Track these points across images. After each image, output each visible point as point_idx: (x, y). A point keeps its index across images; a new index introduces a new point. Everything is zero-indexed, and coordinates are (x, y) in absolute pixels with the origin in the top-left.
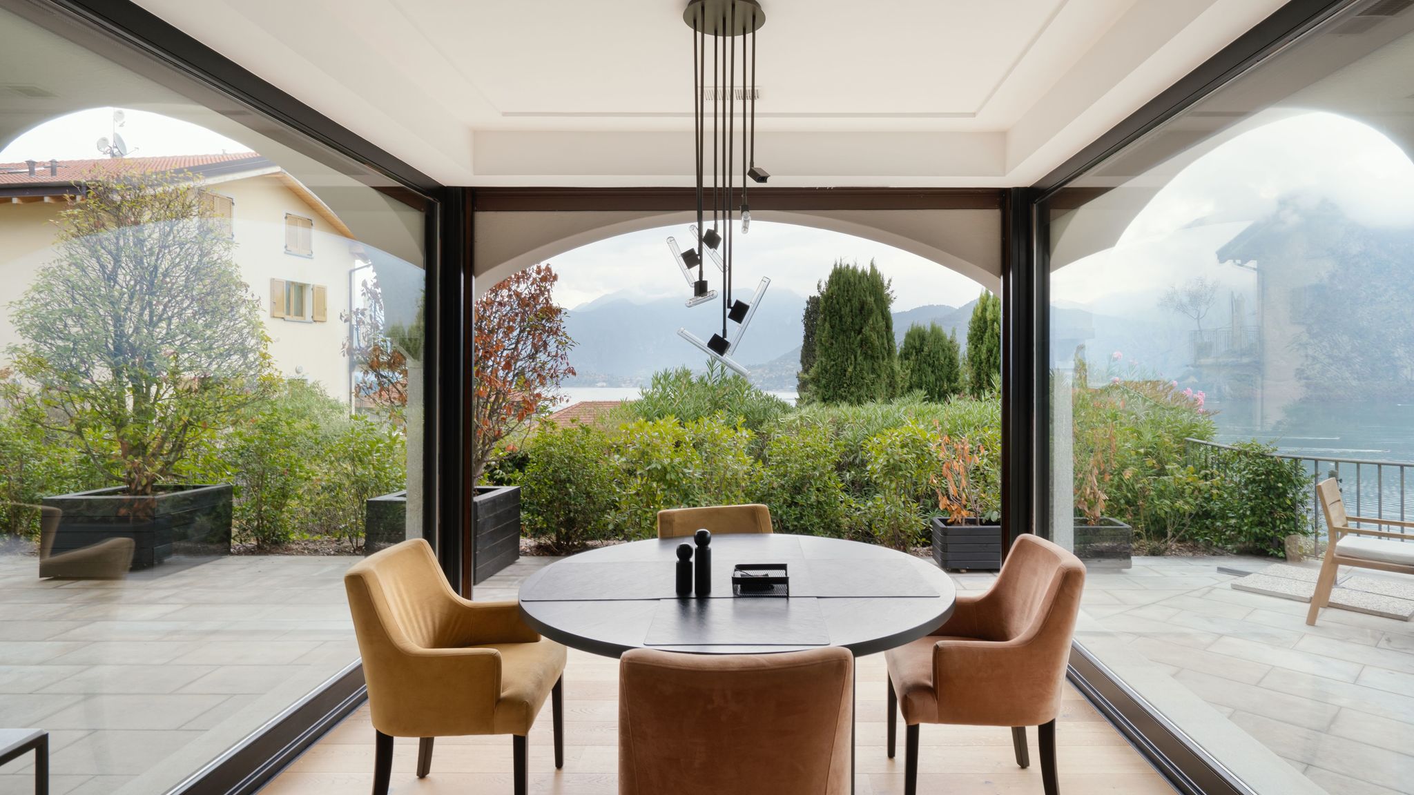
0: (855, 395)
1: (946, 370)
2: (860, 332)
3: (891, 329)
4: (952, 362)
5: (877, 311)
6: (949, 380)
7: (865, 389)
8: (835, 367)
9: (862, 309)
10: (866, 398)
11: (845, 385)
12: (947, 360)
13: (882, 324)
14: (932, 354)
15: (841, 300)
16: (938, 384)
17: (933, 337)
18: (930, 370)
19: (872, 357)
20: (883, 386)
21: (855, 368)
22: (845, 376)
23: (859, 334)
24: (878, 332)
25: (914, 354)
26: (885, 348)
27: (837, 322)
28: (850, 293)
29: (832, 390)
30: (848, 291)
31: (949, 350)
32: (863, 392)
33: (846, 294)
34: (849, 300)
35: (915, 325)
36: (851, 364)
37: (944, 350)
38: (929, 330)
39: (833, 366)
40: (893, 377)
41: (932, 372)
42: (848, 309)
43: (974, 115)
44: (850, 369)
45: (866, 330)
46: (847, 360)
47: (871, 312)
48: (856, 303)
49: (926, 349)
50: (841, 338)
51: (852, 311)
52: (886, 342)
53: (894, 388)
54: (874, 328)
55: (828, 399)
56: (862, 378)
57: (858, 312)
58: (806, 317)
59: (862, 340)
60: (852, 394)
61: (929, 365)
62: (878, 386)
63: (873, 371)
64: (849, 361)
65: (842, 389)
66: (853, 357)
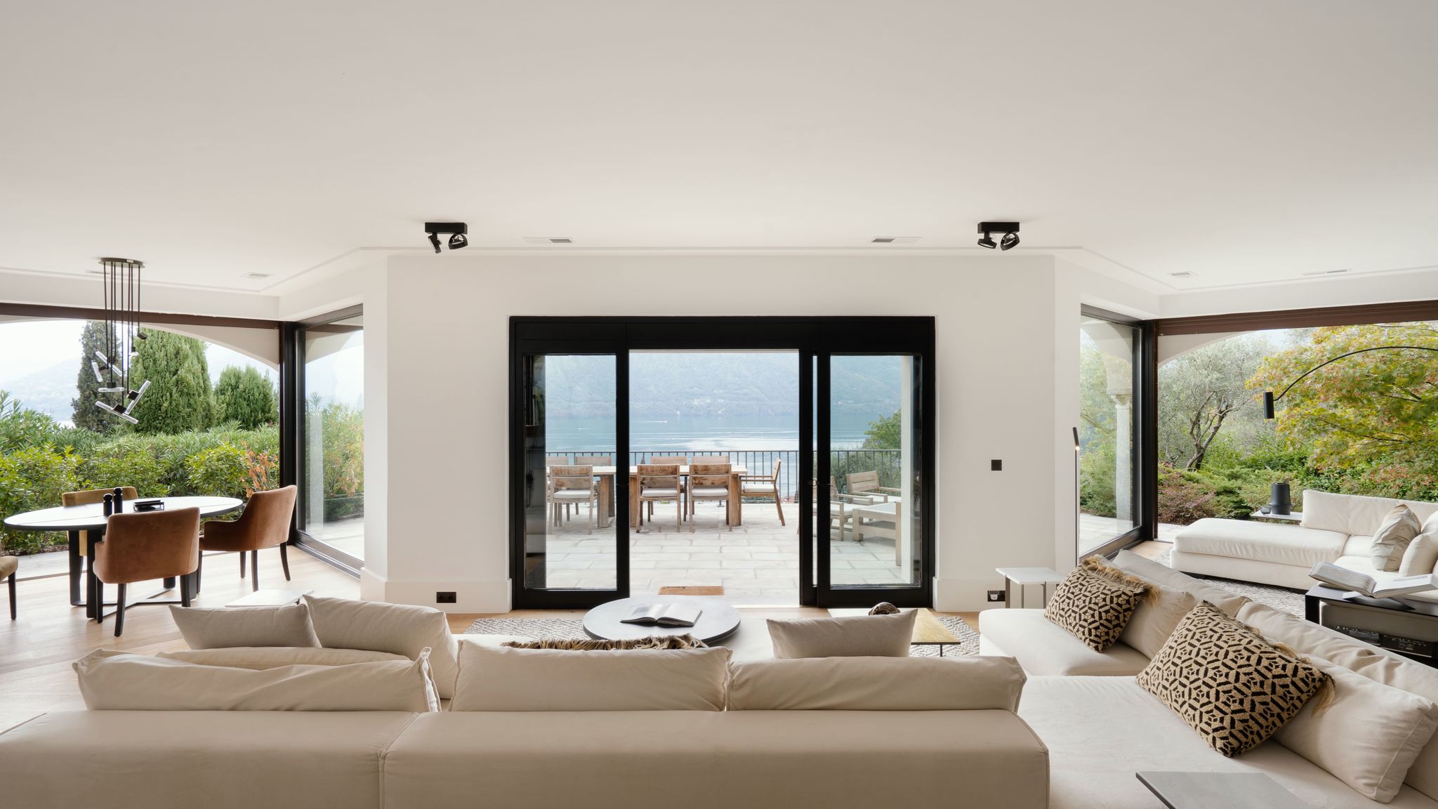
0: (171, 426)
1: (260, 403)
2: (175, 373)
3: (207, 371)
4: (266, 397)
5: (192, 357)
6: (263, 411)
7: (181, 419)
8: (149, 403)
9: (177, 353)
10: (182, 428)
11: (160, 418)
12: (262, 395)
13: (198, 367)
14: (247, 391)
15: (155, 346)
16: (253, 414)
17: (248, 377)
18: (245, 403)
19: (188, 394)
20: (199, 417)
21: (171, 403)
22: (160, 410)
23: (174, 375)
24: (194, 374)
25: (230, 390)
26: (201, 387)
27: (151, 364)
28: (165, 340)
29: (146, 422)
30: (162, 338)
31: (263, 387)
32: (179, 423)
33: (160, 340)
34: (164, 346)
35: (230, 367)
36: (166, 400)
37: (258, 387)
38: (244, 370)
39: (147, 401)
40: (209, 410)
41: (248, 405)
42: (162, 354)
43: (259, 291)
44: (166, 404)
45: (182, 372)
46: (162, 397)
47: (186, 357)
48: (171, 350)
49: (241, 386)
50: (155, 377)
51: (166, 355)
52: (201, 381)
53: (210, 419)
54: (190, 370)
55: (142, 430)
56: (178, 412)
57: (174, 357)
59: (177, 381)
60: (167, 425)
61: (245, 399)
62: (194, 418)
63: (189, 405)
64: (164, 398)
65: (157, 422)
66: (168, 394)
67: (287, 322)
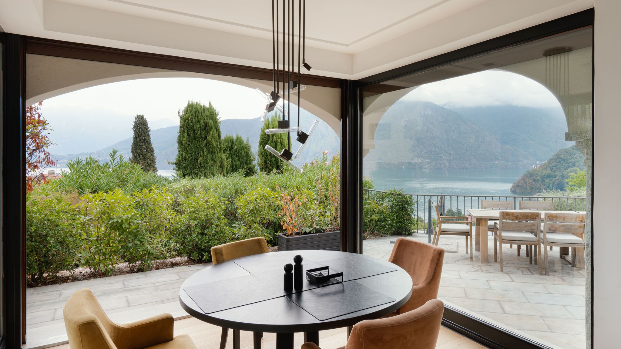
0: (203, 172)
1: (245, 158)
2: (206, 138)
3: (221, 137)
4: (248, 155)
5: (214, 128)
6: (247, 164)
7: (209, 169)
8: (191, 157)
9: (206, 126)
10: (209, 174)
11: (197, 167)
12: (245, 153)
13: (217, 135)
14: (238, 150)
15: (194, 121)
16: (242, 165)
17: (238, 142)
18: (237, 158)
19: (212, 152)
20: (218, 167)
21: (203, 158)
22: (197, 162)
23: (204, 140)
24: (215, 139)
25: (228, 150)
26: (218, 147)
27: (192, 133)
28: (199, 118)
29: (189, 170)
30: (198, 116)
31: (246, 148)
32: (208, 170)
33: (196, 118)
34: (199, 121)
35: (228, 135)
36: (201, 156)
37: (243, 149)
38: (235, 137)
39: (190, 157)
40: (222, 163)
41: (238, 159)
42: (198, 126)
43: (347, 45)
44: (201, 158)
45: (209, 138)
46: (198, 154)
47: (211, 129)
48: (203, 124)
49: (235, 148)
50: (194, 141)
51: (200, 127)
52: (219, 144)
53: (223, 168)
54: (213, 137)
55: (187, 175)
56: (207, 163)
57: (204, 128)
58: (134, 127)
59: (206, 144)
60: (201, 172)
61: (237, 156)
62: (215, 167)
63: (213, 159)
64: (199, 155)
65: (196, 169)
66: (202, 152)
67: (351, 80)
